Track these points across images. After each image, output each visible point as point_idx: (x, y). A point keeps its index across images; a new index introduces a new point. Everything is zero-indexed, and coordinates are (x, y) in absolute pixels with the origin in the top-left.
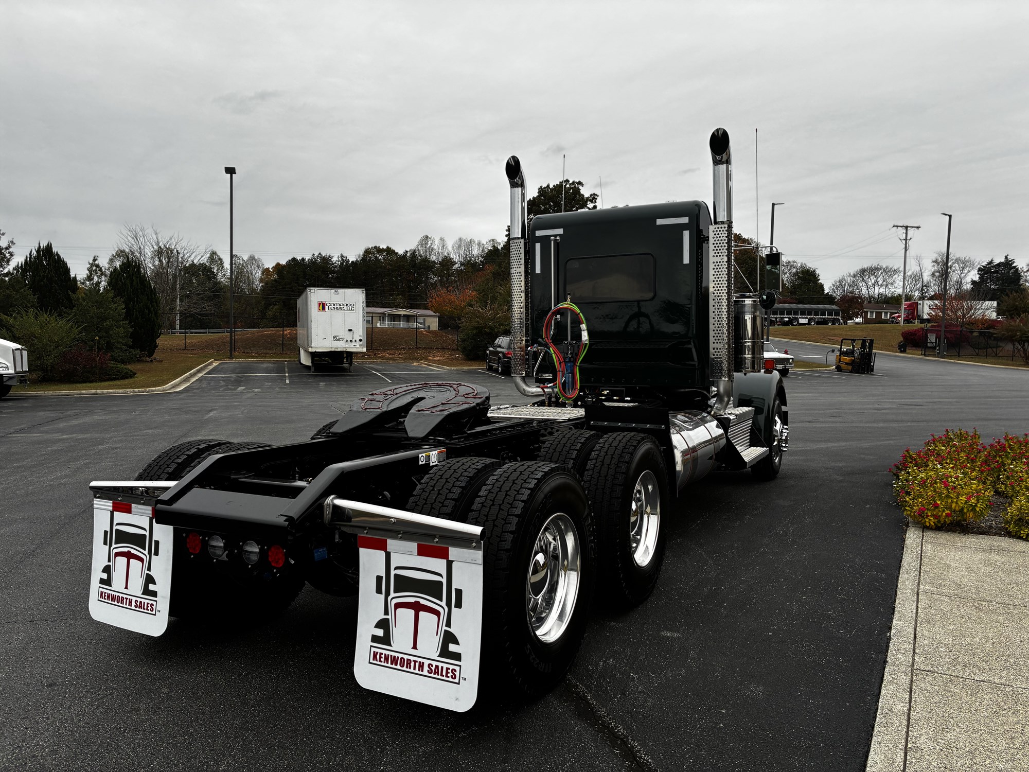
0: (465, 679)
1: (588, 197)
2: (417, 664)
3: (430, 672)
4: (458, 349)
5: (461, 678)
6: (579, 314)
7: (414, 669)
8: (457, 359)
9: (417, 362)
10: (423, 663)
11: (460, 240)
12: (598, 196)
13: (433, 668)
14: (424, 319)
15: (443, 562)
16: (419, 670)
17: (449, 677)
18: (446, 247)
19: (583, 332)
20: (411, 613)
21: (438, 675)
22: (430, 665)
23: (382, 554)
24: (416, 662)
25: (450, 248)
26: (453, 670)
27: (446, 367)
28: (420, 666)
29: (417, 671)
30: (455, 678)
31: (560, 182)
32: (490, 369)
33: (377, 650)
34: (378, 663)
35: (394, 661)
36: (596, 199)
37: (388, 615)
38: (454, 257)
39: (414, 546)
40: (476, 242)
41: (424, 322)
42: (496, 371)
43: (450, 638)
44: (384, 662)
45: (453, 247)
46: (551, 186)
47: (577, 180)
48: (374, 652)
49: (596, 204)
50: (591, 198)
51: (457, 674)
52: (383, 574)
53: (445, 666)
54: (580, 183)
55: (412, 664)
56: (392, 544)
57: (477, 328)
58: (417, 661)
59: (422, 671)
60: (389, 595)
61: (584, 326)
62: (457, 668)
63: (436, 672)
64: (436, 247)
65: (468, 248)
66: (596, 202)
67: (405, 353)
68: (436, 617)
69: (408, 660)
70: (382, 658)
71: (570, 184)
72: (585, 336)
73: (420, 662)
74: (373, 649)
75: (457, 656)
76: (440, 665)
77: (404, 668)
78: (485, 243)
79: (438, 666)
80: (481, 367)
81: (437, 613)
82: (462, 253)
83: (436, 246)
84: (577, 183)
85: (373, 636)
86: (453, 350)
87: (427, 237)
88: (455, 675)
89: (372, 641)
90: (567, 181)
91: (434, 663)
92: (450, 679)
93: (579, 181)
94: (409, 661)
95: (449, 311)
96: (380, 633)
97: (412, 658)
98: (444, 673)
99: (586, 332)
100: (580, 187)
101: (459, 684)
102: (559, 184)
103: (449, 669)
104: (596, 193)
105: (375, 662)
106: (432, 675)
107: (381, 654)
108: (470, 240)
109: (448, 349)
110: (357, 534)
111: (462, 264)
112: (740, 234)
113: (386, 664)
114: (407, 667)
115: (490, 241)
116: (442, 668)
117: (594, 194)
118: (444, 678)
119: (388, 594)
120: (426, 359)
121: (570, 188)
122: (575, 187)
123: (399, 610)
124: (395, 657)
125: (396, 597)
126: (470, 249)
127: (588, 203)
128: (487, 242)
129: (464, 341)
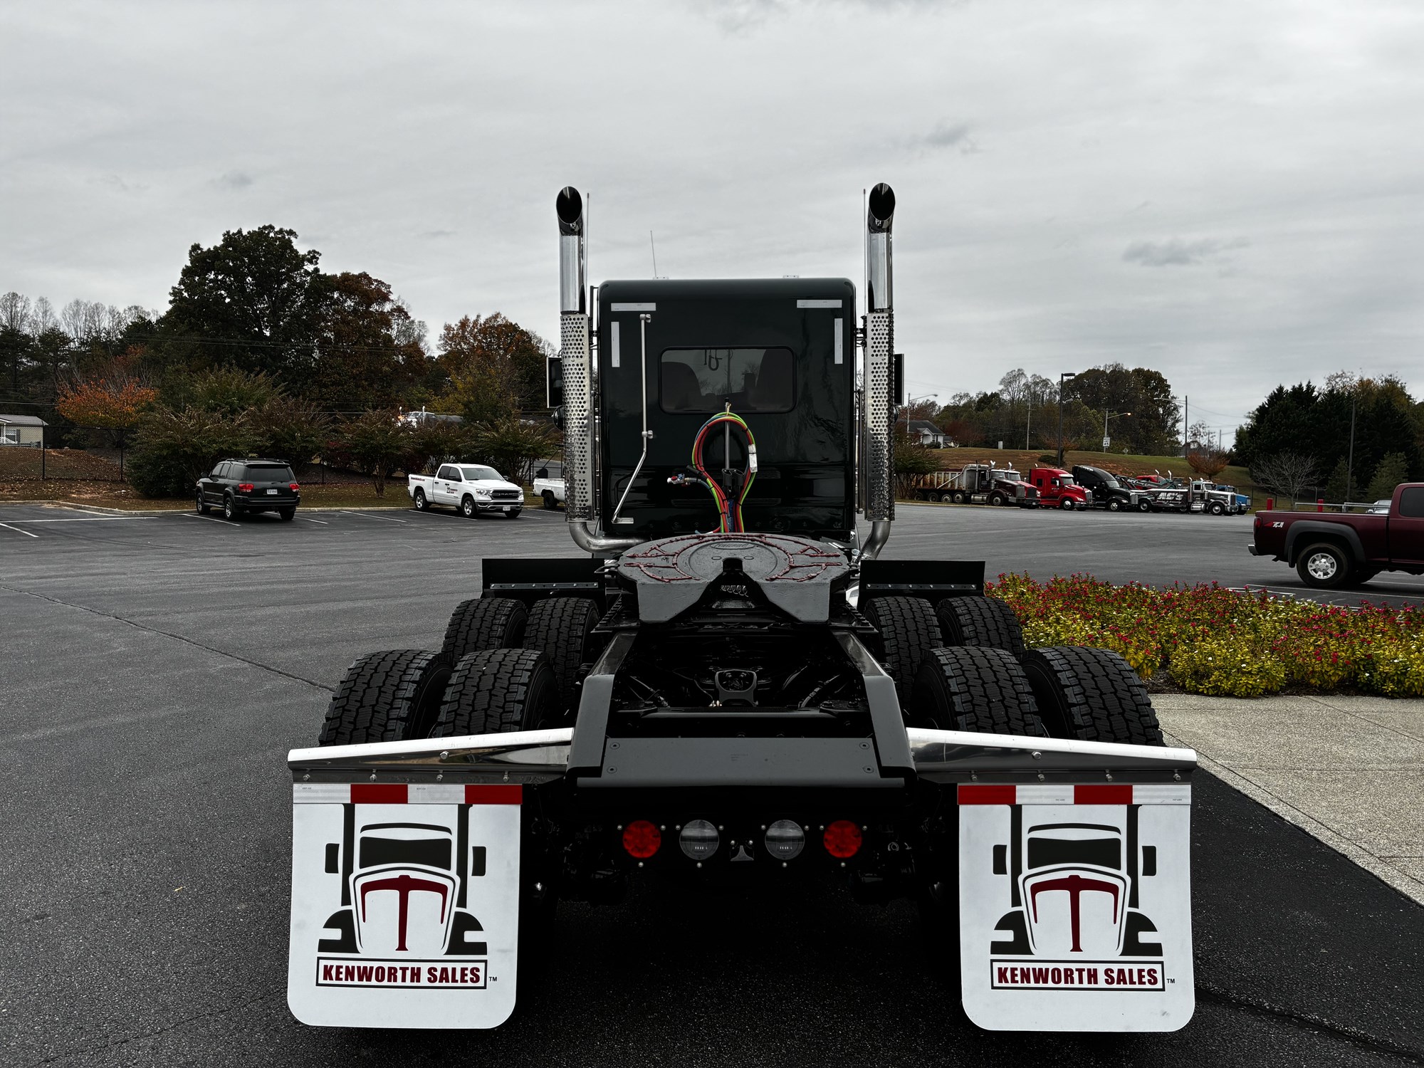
0: (1173, 981)
1: (305, 255)
2: (1085, 974)
3: (1110, 980)
4: (122, 481)
5: (1166, 981)
6: (747, 430)
7: (1081, 981)
8: (125, 497)
9: (49, 503)
10: (1095, 970)
11: (77, 303)
12: (320, 255)
13: (1115, 975)
14: (18, 431)
15: (1122, 809)
16: (1090, 982)
17: (1144, 983)
18: (51, 314)
19: (750, 456)
20: (1065, 895)
21: (1125, 983)
22: (1108, 972)
23: (1006, 810)
24: (1080, 971)
25: (58, 316)
26: (1149, 971)
27: (117, 509)
28: (1090, 976)
29: (1085, 985)
30: (1156, 982)
31: (259, 228)
32: (206, 511)
33: (1003, 965)
34: (1010, 985)
35: (1041, 976)
36: (318, 258)
37: (1020, 905)
38: (66, 329)
39: (1068, 791)
40: (107, 309)
41: (19, 435)
42: (221, 515)
43: (1138, 923)
44: (1022, 982)
45: (64, 314)
46: (245, 233)
47: (287, 228)
48: (1000, 969)
49: (318, 266)
50: (309, 257)
51: (1158, 976)
52: (1006, 841)
53: (1135, 968)
54: (291, 233)
55: (1076, 975)
56: (1024, 793)
57: (168, 446)
58: (1084, 970)
59: (1096, 982)
60: (1020, 872)
61: (753, 448)
62: (1158, 967)
63: (1121, 979)
64: (31, 313)
65: (92, 317)
66: (317, 263)
67: (23, 488)
68: (1110, 896)
69: (1066, 970)
70: (1017, 975)
71: (276, 233)
72: (753, 462)
73: (1089, 970)
74: (996, 966)
75: (1156, 949)
76: (1126, 967)
77: (1062, 985)
78: (121, 312)
79: (1123, 970)
80: (188, 510)
81: (1113, 889)
82: (81, 324)
83: (33, 310)
84: (287, 232)
85: (993, 943)
86: (113, 482)
87: (15, 295)
88: (1156, 979)
89: (993, 952)
90: (271, 227)
91: (1115, 967)
92: (1148, 986)
93: (290, 230)
94: (1069, 973)
95: (101, 420)
96: (1008, 936)
97: (1073, 966)
98: (1136, 978)
99: (755, 455)
100: (292, 239)
101: (1163, 989)
102: (257, 230)
103: (1143, 970)
104: (317, 250)
105: (1004, 984)
106: (1115, 986)
107: (1013, 970)
108: (96, 305)
109: (105, 480)
110: (956, 784)
111: (82, 344)
112: (516, 324)
113: (1025, 985)
114: (1066, 982)
115: (130, 309)
116: (1131, 971)
117: (314, 251)
118: (1137, 986)
119: (1017, 870)
120: (66, 497)
121: (275, 239)
122: (284, 237)
123: (1039, 896)
124: (1040, 970)
125: (1030, 875)
126: (96, 319)
127: (306, 263)
128: (125, 310)
129: (137, 467)
